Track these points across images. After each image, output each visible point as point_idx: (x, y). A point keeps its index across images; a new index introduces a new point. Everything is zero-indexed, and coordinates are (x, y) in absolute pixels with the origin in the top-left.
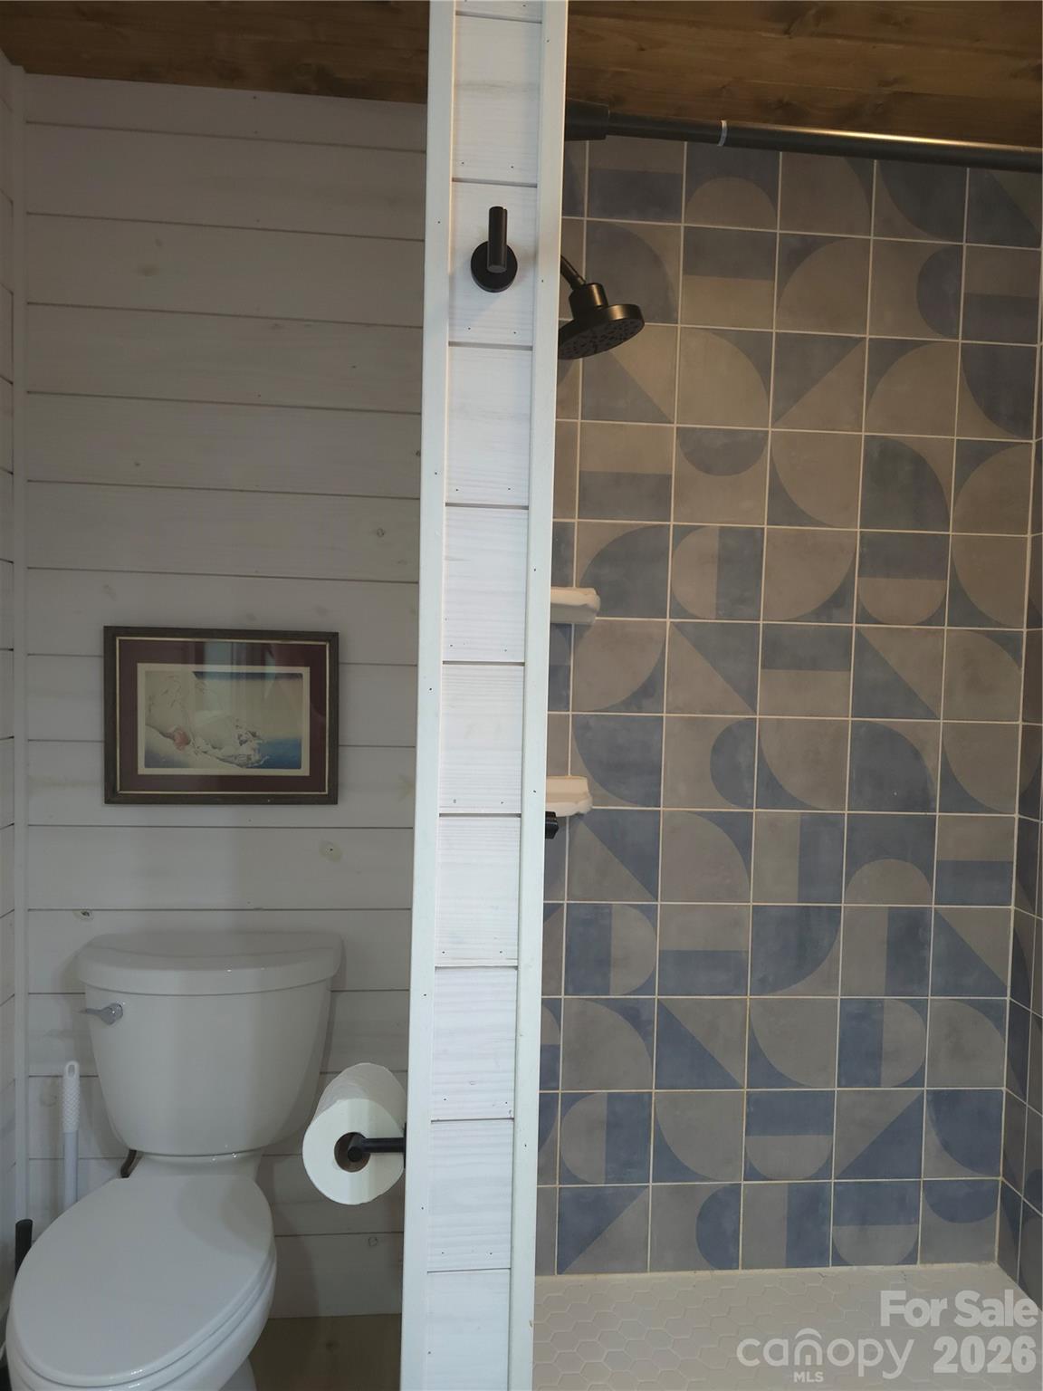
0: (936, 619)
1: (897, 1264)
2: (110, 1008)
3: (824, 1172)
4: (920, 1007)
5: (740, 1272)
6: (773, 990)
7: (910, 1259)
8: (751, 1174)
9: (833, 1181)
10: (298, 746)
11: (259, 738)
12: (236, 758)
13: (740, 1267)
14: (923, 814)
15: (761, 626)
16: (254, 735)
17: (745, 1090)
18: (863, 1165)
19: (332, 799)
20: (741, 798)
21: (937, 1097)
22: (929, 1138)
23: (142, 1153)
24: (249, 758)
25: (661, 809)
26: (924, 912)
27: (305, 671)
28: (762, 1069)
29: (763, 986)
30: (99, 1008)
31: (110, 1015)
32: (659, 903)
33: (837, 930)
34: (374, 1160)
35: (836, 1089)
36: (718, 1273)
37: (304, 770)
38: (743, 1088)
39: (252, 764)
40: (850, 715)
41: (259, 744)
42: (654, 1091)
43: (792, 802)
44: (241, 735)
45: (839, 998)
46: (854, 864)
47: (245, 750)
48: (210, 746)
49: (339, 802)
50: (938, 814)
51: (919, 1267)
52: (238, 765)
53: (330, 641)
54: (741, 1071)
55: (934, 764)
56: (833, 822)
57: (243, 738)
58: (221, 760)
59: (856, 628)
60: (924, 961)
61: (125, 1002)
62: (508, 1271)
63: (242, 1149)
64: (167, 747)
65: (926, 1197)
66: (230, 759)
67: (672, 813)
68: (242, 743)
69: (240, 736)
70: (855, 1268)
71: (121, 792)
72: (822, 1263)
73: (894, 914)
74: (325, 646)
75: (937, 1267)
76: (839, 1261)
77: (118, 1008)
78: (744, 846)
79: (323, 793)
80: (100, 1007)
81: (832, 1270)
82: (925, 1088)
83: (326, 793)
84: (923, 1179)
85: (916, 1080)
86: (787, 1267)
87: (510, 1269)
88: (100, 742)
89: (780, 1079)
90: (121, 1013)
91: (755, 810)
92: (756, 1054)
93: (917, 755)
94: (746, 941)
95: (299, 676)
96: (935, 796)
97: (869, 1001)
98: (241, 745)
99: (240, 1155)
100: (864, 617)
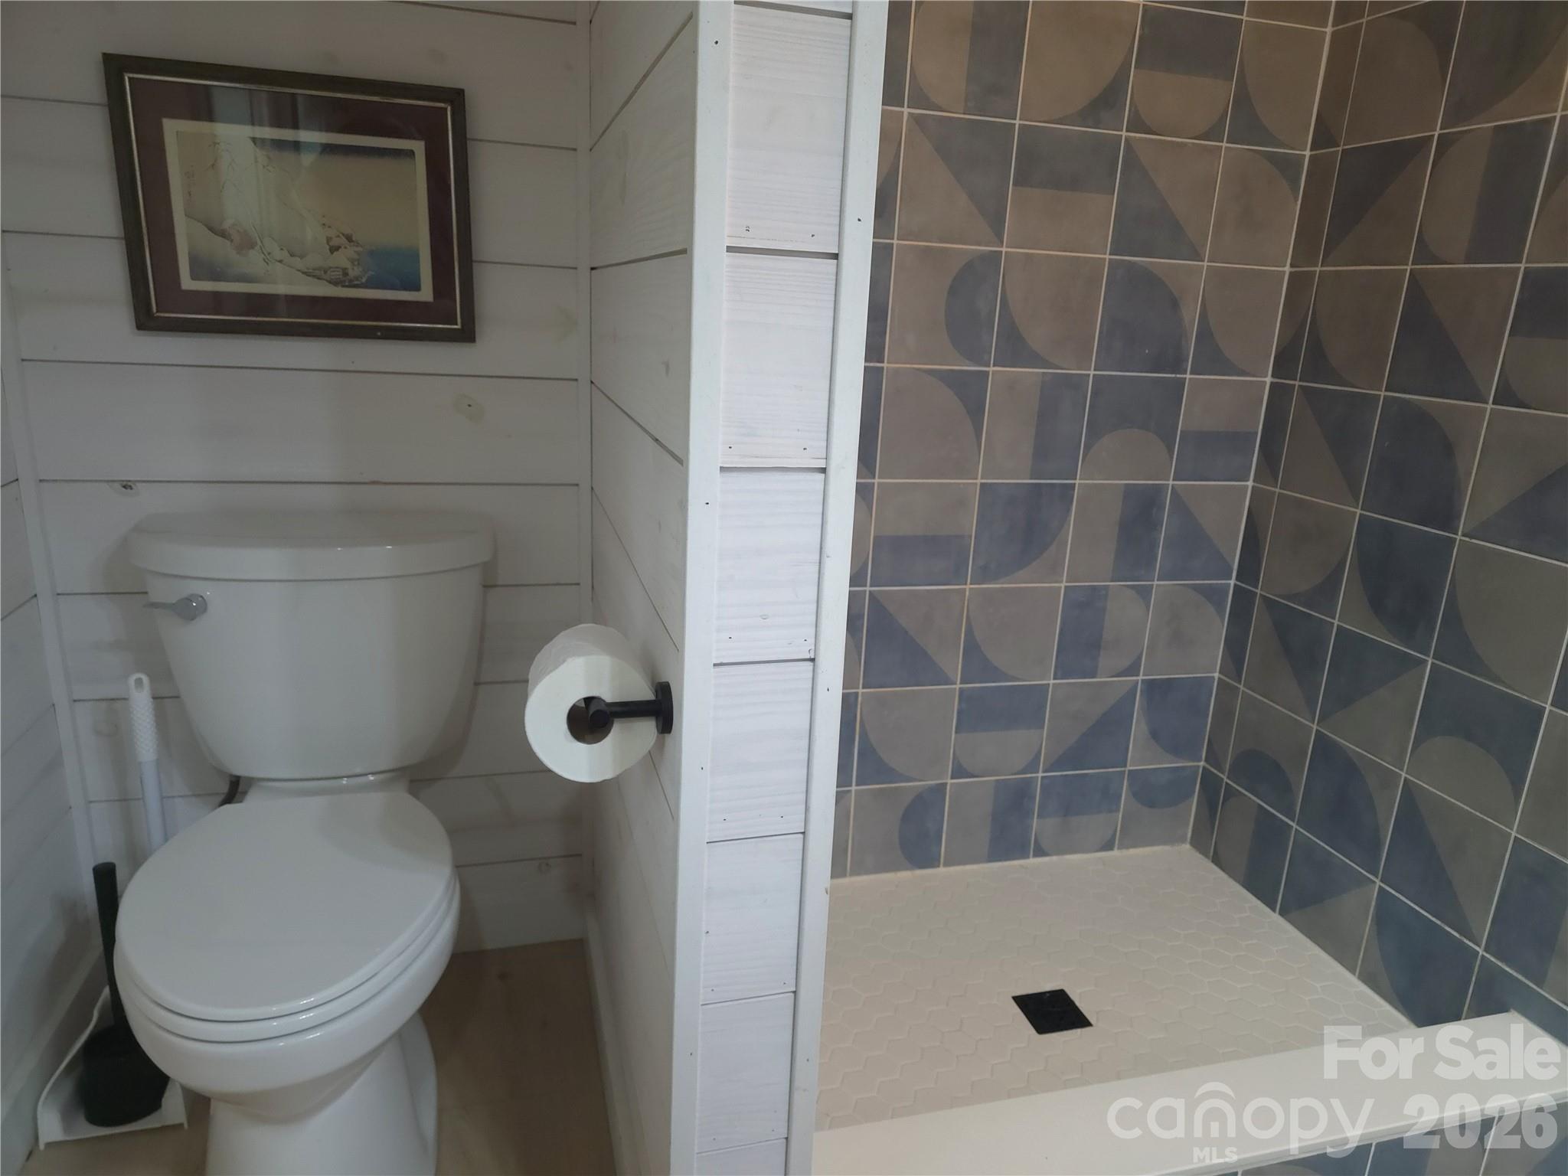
0: (1213, 133)
1: (1097, 851)
2: (189, 600)
3: (1032, 767)
4: (1144, 593)
5: (942, 870)
6: (994, 578)
7: (1108, 846)
8: (959, 772)
9: (1040, 775)
10: (415, 257)
11: (358, 245)
12: (325, 272)
13: (941, 865)
14: (1173, 376)
15: (1017, 126)
16: (349, 239)
17: (958, 686)
18: (1072, 757)
19: (467, 335)
20: (976, 355)
21: (1151, 686)
22: (1138, 727)
23: (251, 782)
24: (345, 274)
25: (885, 365)
26: (1159, 490)
27: (418, 147)
28: (977, 662)
29: (985, 574)
30: (174, 602)
31: (190, 609)
32: (876, 481)
33: (1069, 510)
34: (618, 729)
35: (1052, 682)
36: (919, 872)
37: (426, 294)
38: (955, 684)
39: (351, 281)
40: (1108, 252)
41: (358, 253)
42: (861, 691)
43: (1036, 360)
44: (331, 238)
45: (1063, 585)
46: (1094, 433)
47: (341, 259)
48: (287, 254)
49: (477, 340)
50: (1188, 376)
51: (1116, 853)
52: (330, 282)
53: (452, 103)
54: (954, 665)
55: (1191, 317)
56: (1075, 384)
57: (335, 242)
58: (303, 273)
59: (1127, 139)
60: (1153, 546)
61: (208, 592)
62: (801, 836)
63: (383, 768)
64: (221, 250)
65: (1130, 785)
66: (317, 273)
67: (897, 370)
68: (334, 249)
69: (329, 240)
70: (1055, 858)
71: (158, 314)
72: (1024, 855)
73: (1129, 491)
74: (446, 109)
75: (1132, 851)
76: (1040, 852)
77: (200, 599)
78: (976, 412)
79: (455, 327)
80: (173, 600)
81: (1033, 861)
82: (1140, 678)
83: (458, 327)
84: (1129, 768)
85: (1133, 670)
86: (990, 861)
87: (803, 833)
88: (121, 238)
89: (996, 674)
90: (203, 607)
91: (992, 369)
92: (972, 649)
93: (1175, 304)
94: (971, 523)
95: (411, 154)
96: (1188, 355)
97: (1094, 588)
98: (332, 253)
99: (382, 776)
100: (1136, 125)
